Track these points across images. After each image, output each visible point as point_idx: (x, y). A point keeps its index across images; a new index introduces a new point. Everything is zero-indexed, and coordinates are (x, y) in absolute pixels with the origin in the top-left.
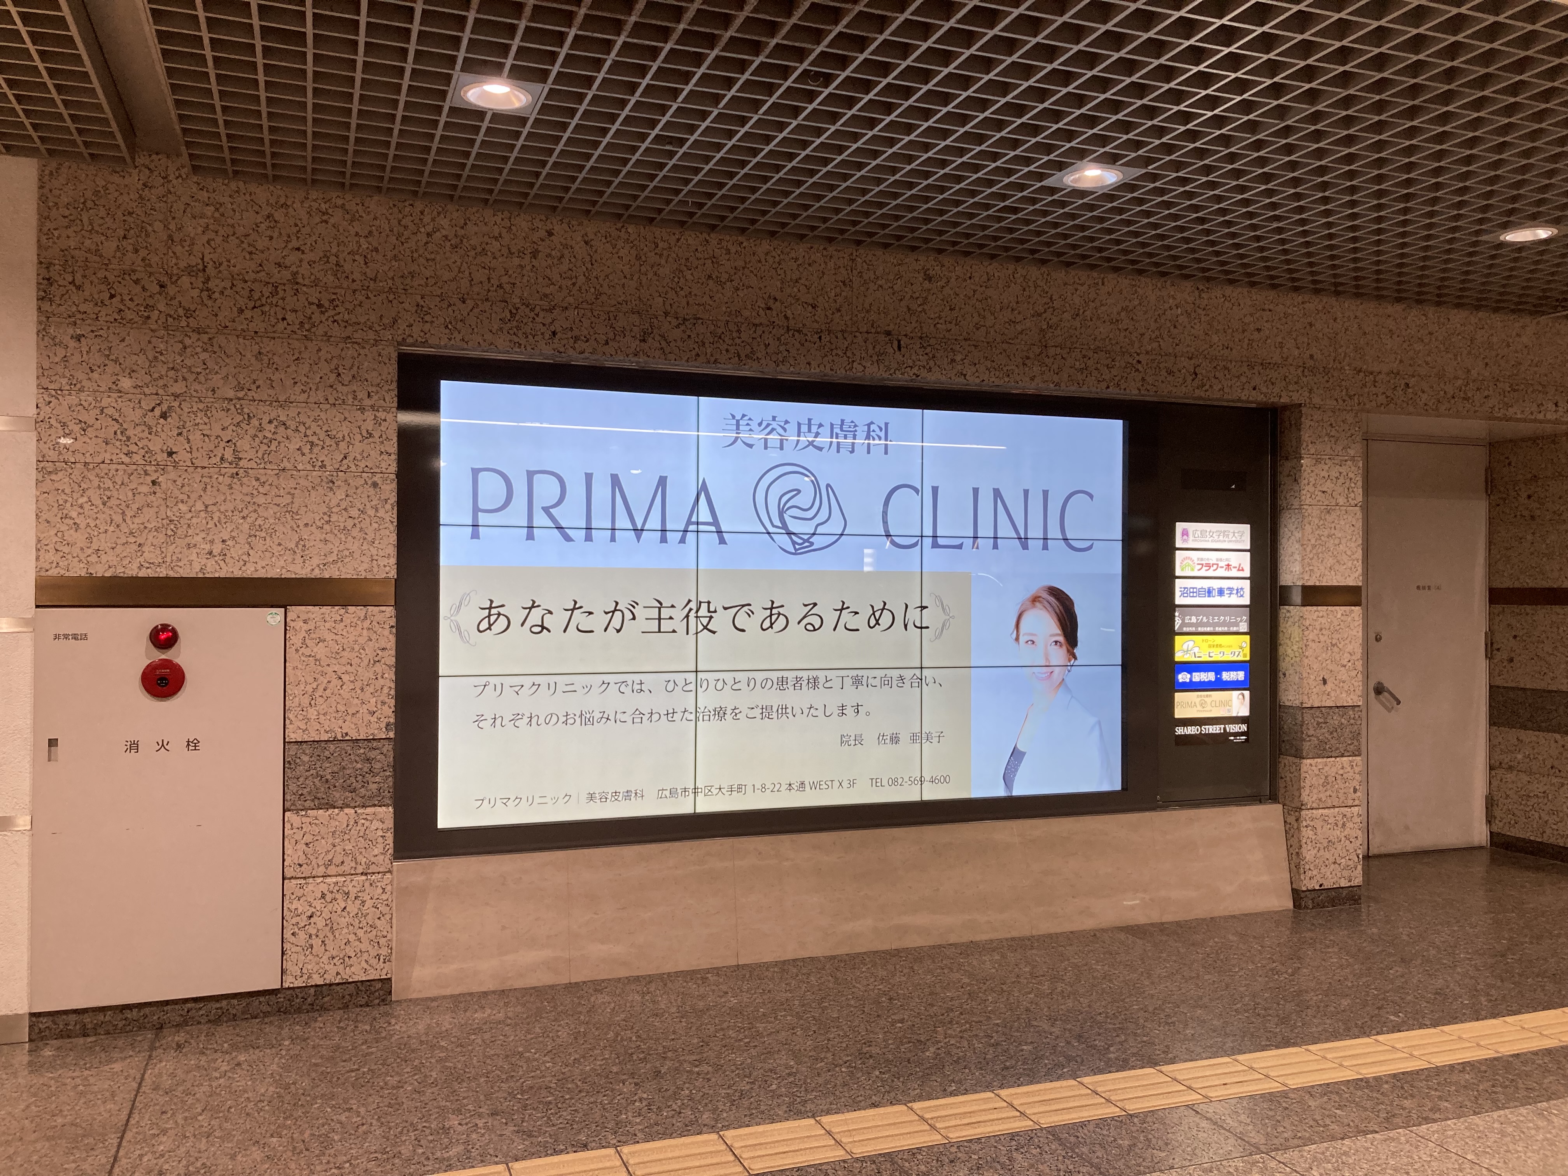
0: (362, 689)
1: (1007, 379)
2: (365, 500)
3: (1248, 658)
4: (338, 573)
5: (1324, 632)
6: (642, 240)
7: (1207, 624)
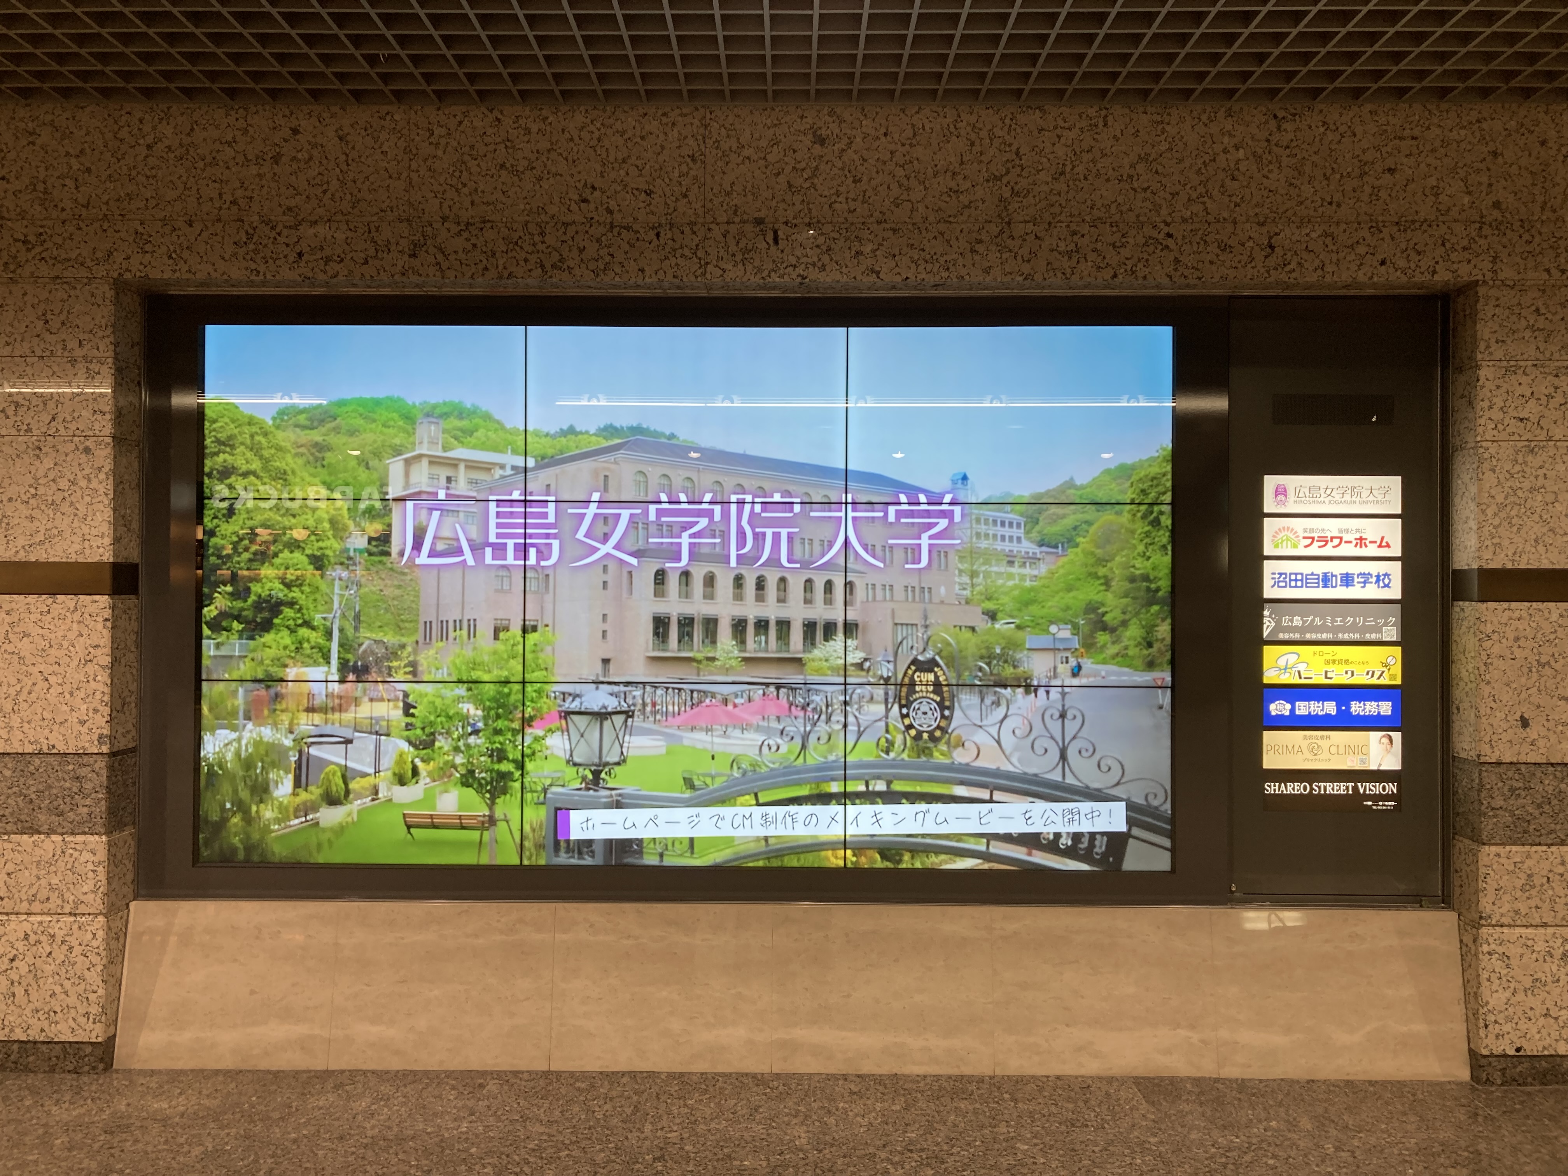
0: (71, 694)
1: (945, 274)
2: (76, 470)
3: (1398, 681)
4: (45, 556)
5: (1522, 642)
6: (413, 127)
7: (1323, 629)
